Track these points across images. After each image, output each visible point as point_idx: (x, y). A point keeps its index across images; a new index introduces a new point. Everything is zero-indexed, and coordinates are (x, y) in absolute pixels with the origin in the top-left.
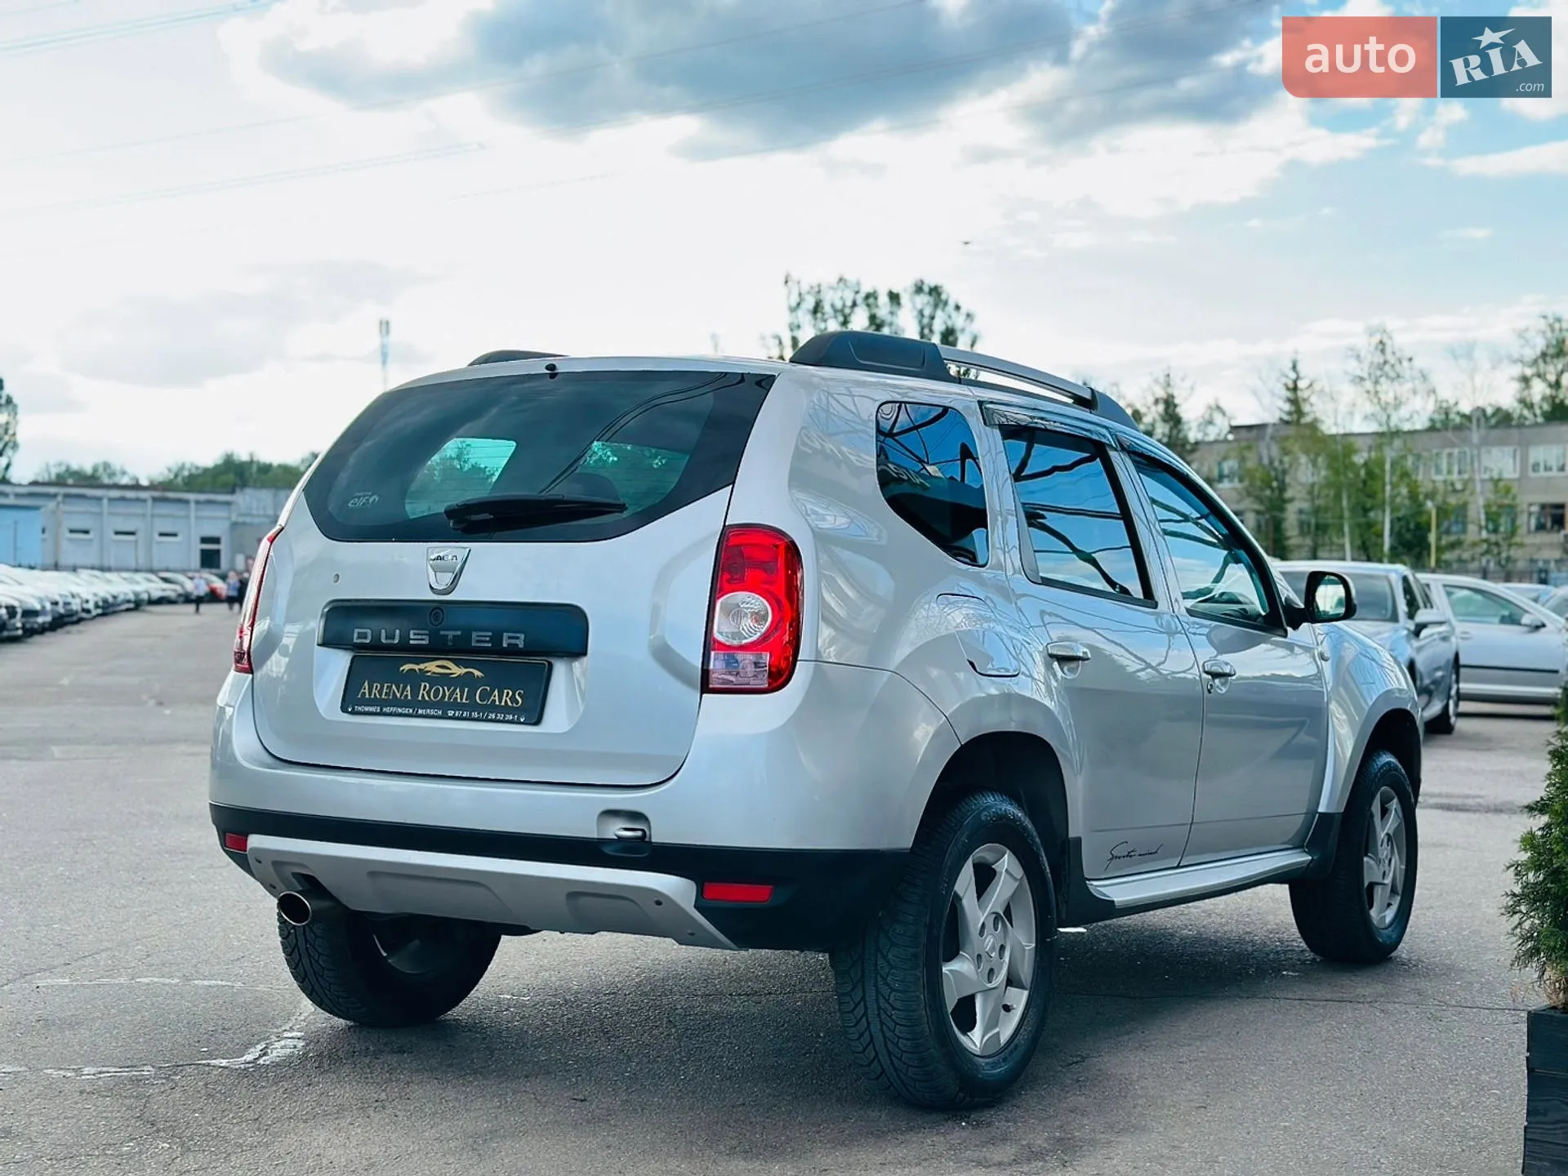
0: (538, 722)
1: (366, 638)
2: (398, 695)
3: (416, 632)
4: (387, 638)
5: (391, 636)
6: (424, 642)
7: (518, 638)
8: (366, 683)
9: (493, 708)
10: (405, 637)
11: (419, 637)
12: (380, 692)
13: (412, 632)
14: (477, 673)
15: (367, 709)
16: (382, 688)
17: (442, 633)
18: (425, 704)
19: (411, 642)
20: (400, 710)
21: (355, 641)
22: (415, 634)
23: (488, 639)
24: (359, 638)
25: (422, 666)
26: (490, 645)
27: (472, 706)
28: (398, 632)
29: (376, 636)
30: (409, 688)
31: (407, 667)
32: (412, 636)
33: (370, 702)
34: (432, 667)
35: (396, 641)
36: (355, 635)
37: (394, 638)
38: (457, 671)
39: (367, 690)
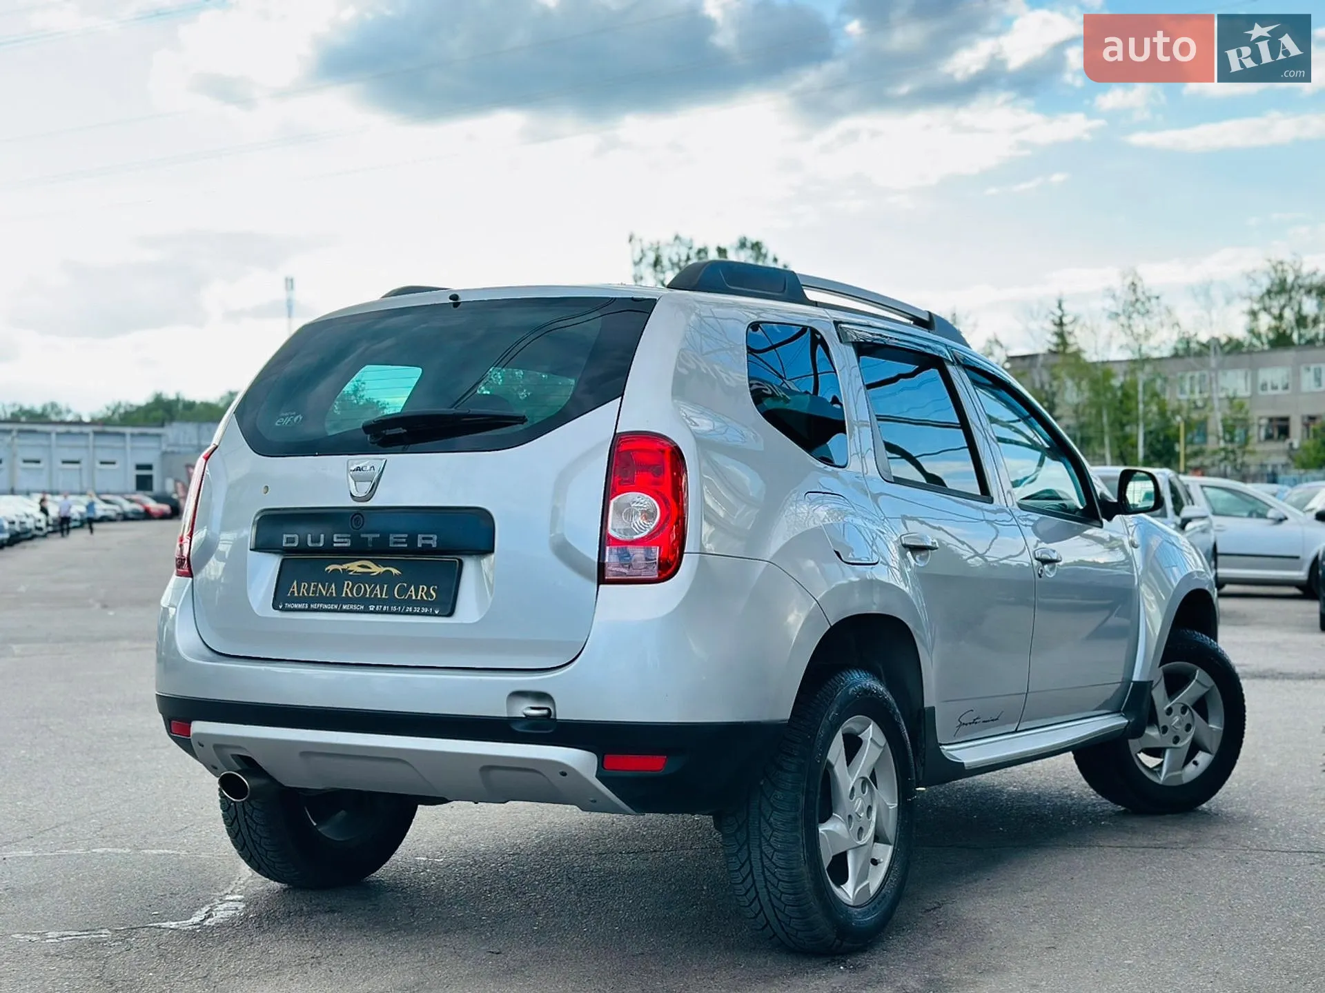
0: (451, 614)
1: (293, 542)
2: (324, 593)
3: (339, 535)
4: (312, 542)
5: (317, 541)
6: (346, 545)
7: (431, 539)
8: (295, 583)
9: (410, 602)
10: (329, 541)
11: (342, 540)
12: (308, 591)
13: (335, 536)
14: (395, 571)
15: (296, 606)
16: (309, 587)
17: (362, 536)
18: (348, 600)
19: (335, 545)
20: (326, 606)
21: (284, 545)
22: (338, 538)
23: (404, 540)
24: (287, 543)
25: (345, 566)
26: (406, 545)
27: (391, 601)
28: (322, 536)
29: (303, 541)
30: (333, 586)
31: (331, 568)
32: (335, 540)
33: (299, 600)
34: (354, 567)
35: (321, 545)
36: (284, 541)
37: (319, 542)
38: (377, 570)
39: (295, 589)
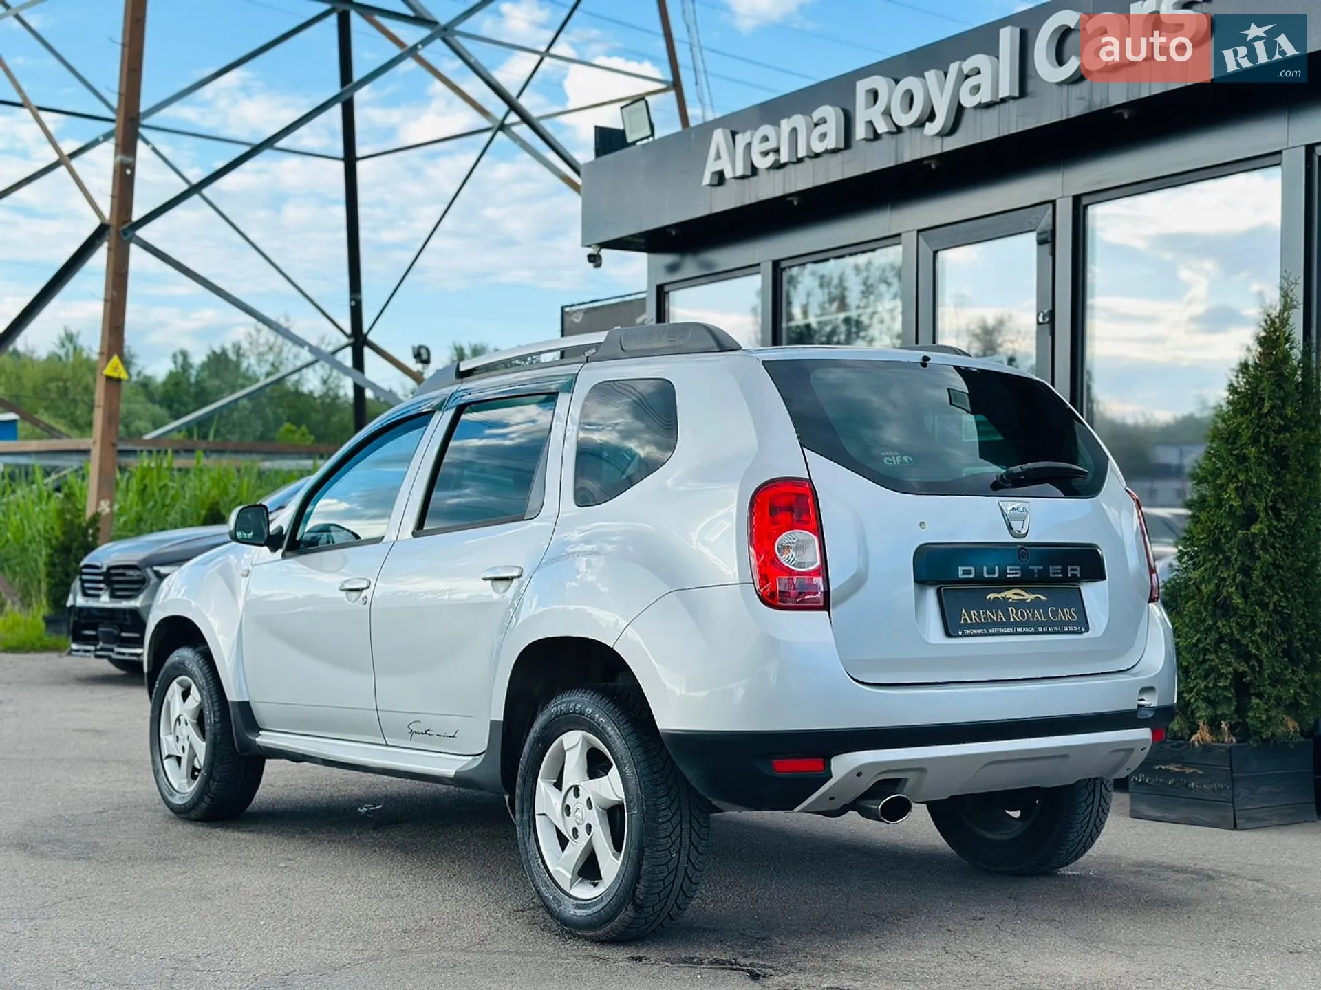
0: (1087, 630)
1: (970, 574)
2: (995, 619)
3: (1012, 567)
4: (988, 573)
5: (991, 571)
6: (1017, 576)
7: (1076, 570)
8: (964, 611)
9: (1062, 623)
10: (1003, 573)
11: (1014, 572)
12: (979, 616)
13: (1008, 568)
14: (1043, 598)
15: (975, 632)
16: (979, 613)
17: (1031, 567)
18: (1016, 624)
19: (1008, 576)
20: (1002, 630)
21: (960, 577)
22: (1010, 570)
24: (963, 574)
25: (1003, 594)
26: (1061, 576)
27: (1049, 623)
28: (997, 568)
29: (979, 573)
30: (1000, 612)
31: (991, 596)
32: (1008, 572)
33: (972, 626)
34: (1010, 594)
35: (996, 576)
36: (960, 573)
37: (994, 573)
38: (1030, 597)
39: (967, 617)
